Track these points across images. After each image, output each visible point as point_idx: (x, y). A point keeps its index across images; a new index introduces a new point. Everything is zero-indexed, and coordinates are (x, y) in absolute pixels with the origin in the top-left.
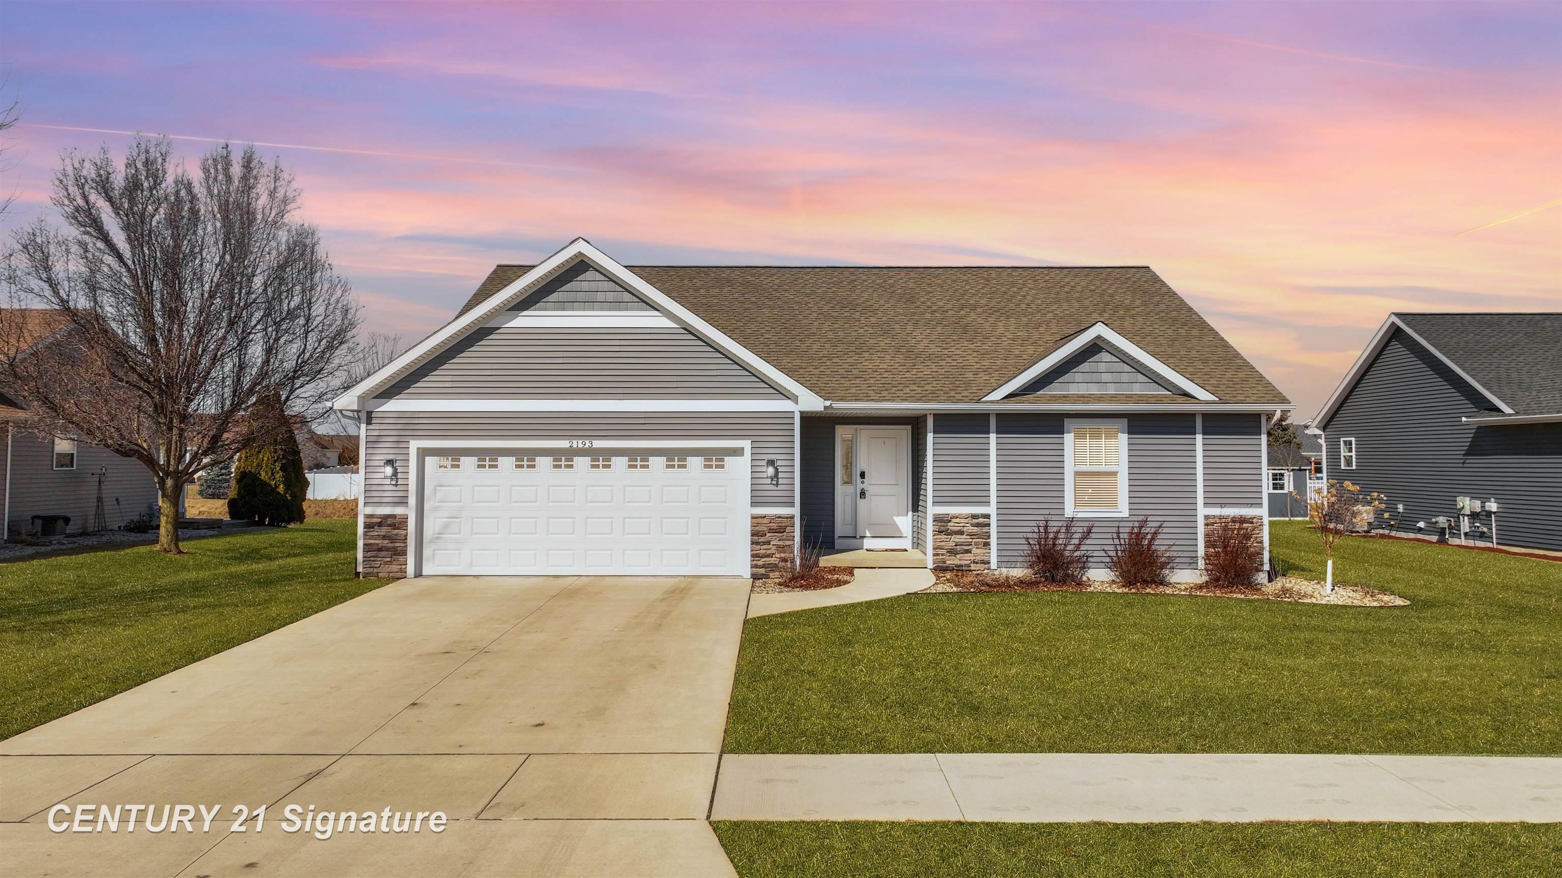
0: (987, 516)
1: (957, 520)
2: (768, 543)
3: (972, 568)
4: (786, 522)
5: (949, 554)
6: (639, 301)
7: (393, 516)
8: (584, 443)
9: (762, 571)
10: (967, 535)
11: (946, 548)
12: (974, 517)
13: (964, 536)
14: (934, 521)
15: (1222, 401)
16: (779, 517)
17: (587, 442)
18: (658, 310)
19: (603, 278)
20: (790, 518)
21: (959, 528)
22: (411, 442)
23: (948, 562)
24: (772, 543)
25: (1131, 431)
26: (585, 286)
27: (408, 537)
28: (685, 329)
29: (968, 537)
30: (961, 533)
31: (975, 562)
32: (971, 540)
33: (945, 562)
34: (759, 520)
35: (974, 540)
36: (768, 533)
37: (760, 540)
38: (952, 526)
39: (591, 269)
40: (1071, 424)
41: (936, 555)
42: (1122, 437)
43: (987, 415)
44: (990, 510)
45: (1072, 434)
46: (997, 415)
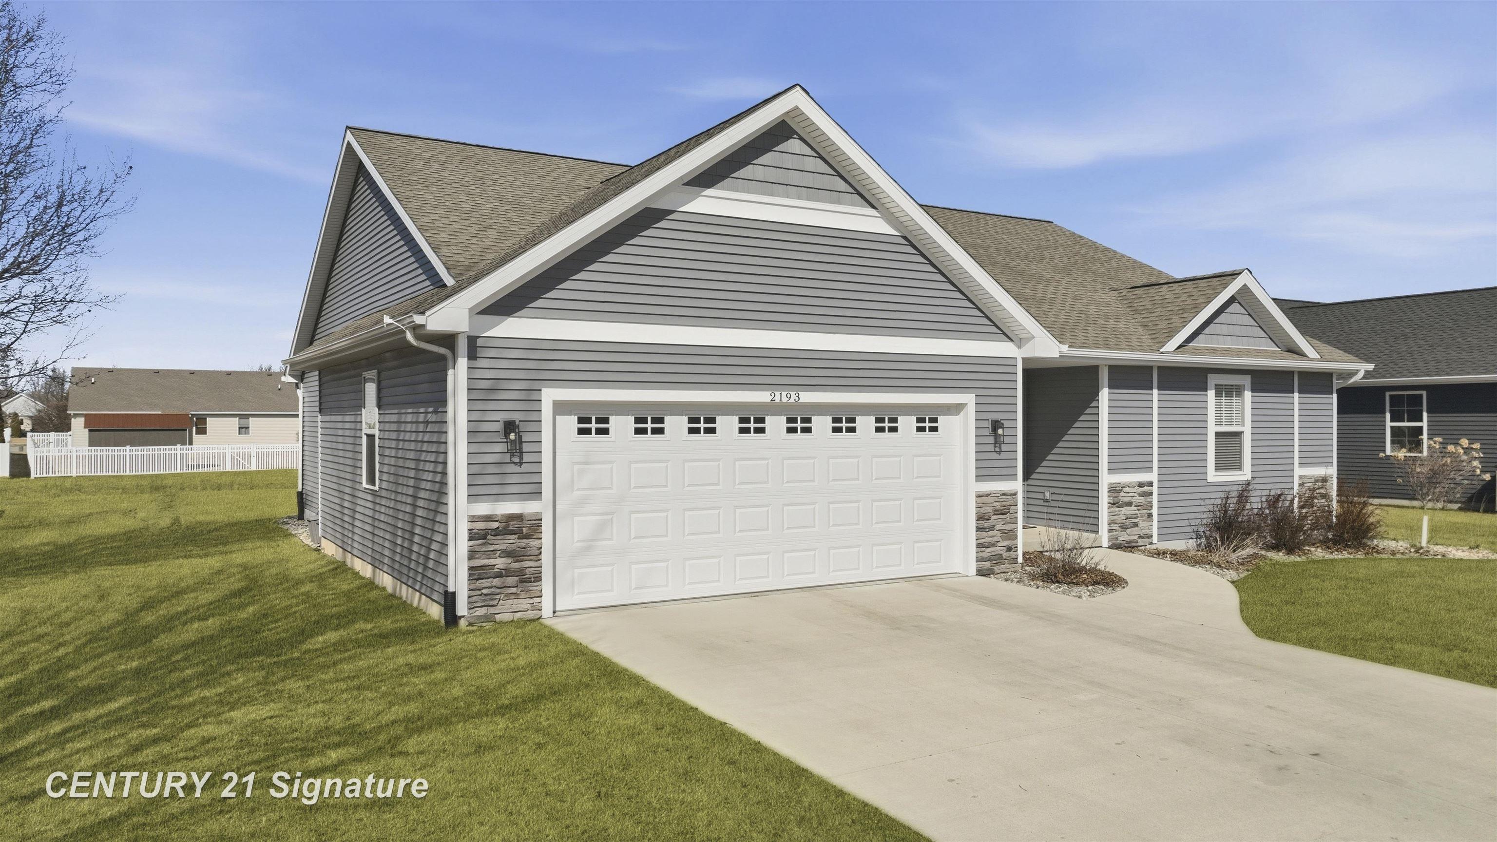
0: (1150, 484)
1: (1127, 489)
2: (992, 528)
3: (1140, 544)
4: (1009, 500)
6: (853, 191)
7: (519, 517)
8: (789, 396)
9: (987, 564)
10: (1135, 506)
11: (1119, 522)
12: (1141, 485)
13: (1133, 508)
14: (1109, 492)
15: (1322, 359)
16: (1004, 494)
17: (793, 394)
18: (873, 207)
19: (808, 151)
20: (1011, 495)
21: (1129, 499)
22: (544, 390)
23: (1121, 539)
24: (998, 527)
25: (1255, 389)
26: (789, 161)
27: (543, 550)
28: (905, 238)
29: (1136, 508)
30: (1130, 504)
31: (1140, 537)
32: (1137, 512)
34: (984, 499)
35: (1141, 512)
36: (994, 515)
37: (986, 525)
38: (1124, 497)
39: (795, 136)
40: (1213, 380)
41: (1110, 531)
42: (1248, 394)
43: (1151, 368)
44: (1153, 476)
45: (1213, 392)
46: (1159, 368)
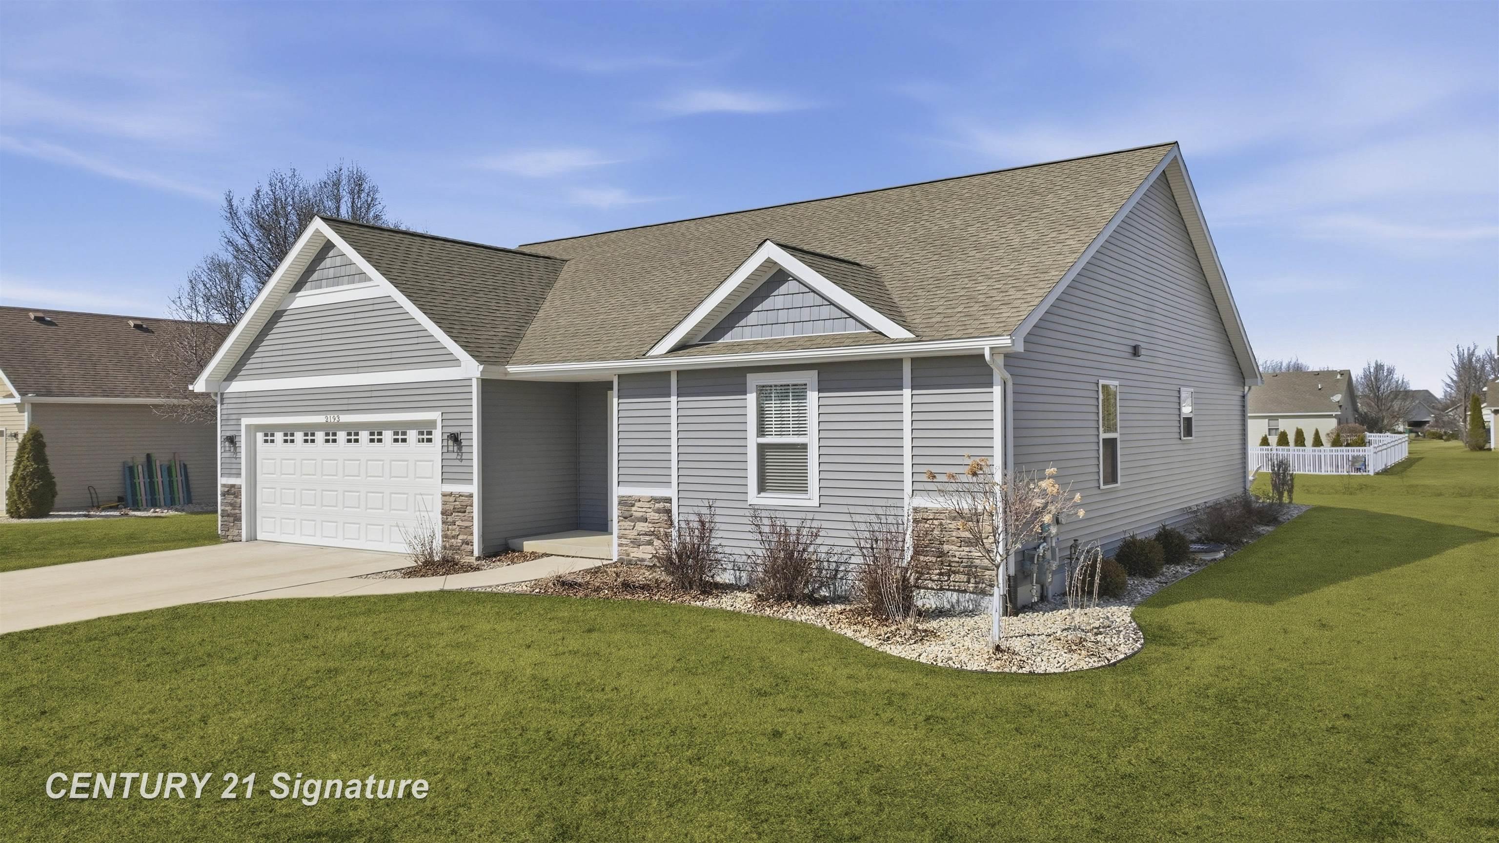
0: (669, 500)
1: (640, 504)
2: (454, 523)
4: (466, 501)
5: (632, 545)
7: (234, 486)
8: (334, 418)
9: (449, 553)
10: (649, 523)
11: (630, 537)
12: (657, 500)
13: (647, 524)
14: (621, 504)
15: (919, 339)
16: (461, 496)
20: (469, 496)
21: (641, 514)
22: (242, 419)
23: (632, 555)
24: (458, 523)
27: (242, 505)
29: (652, 525)
30: (643, 520)
31: (655, 557)
32: (652, 529)
33: (628, 555)
34: (448, 498)
35: (656, 529)
36: (454, 512)
37: (448, 520)
38: (635, 511)
40: (753, 380)
41: (620, 545)
42: (813, 397)
43: (668, 373)
44: (671, 492)
45: (754, 395)
46: (678, 372)
